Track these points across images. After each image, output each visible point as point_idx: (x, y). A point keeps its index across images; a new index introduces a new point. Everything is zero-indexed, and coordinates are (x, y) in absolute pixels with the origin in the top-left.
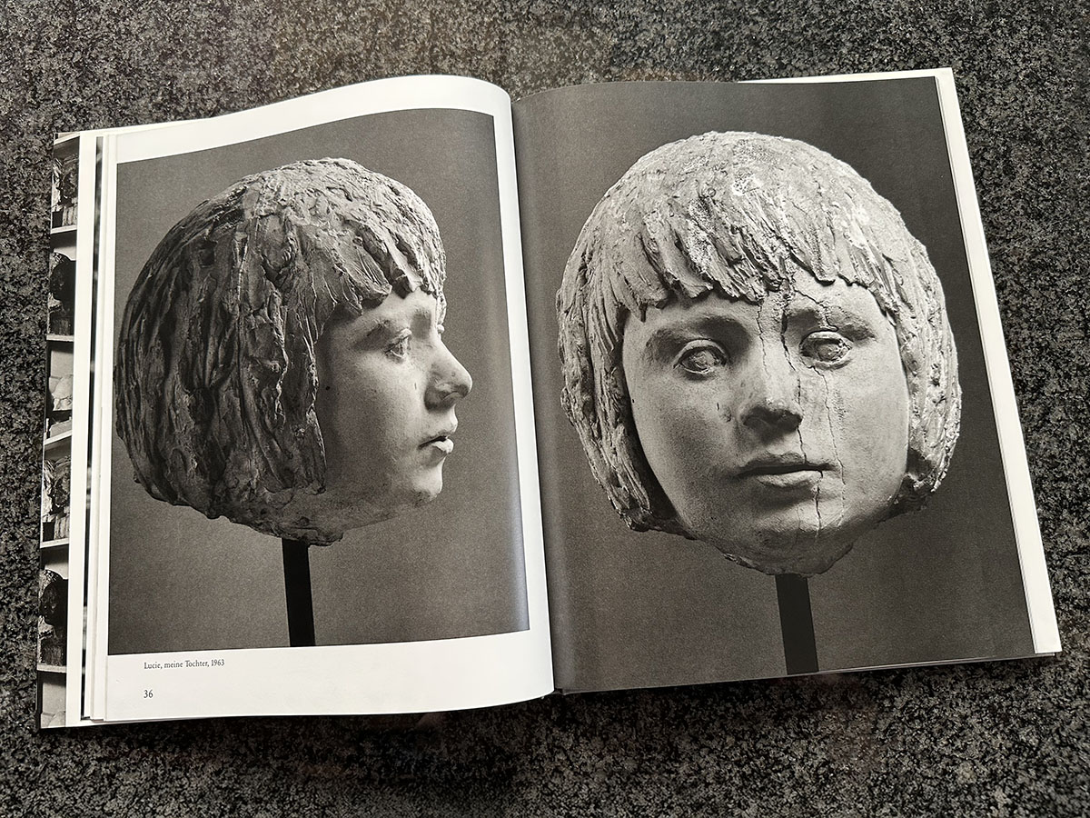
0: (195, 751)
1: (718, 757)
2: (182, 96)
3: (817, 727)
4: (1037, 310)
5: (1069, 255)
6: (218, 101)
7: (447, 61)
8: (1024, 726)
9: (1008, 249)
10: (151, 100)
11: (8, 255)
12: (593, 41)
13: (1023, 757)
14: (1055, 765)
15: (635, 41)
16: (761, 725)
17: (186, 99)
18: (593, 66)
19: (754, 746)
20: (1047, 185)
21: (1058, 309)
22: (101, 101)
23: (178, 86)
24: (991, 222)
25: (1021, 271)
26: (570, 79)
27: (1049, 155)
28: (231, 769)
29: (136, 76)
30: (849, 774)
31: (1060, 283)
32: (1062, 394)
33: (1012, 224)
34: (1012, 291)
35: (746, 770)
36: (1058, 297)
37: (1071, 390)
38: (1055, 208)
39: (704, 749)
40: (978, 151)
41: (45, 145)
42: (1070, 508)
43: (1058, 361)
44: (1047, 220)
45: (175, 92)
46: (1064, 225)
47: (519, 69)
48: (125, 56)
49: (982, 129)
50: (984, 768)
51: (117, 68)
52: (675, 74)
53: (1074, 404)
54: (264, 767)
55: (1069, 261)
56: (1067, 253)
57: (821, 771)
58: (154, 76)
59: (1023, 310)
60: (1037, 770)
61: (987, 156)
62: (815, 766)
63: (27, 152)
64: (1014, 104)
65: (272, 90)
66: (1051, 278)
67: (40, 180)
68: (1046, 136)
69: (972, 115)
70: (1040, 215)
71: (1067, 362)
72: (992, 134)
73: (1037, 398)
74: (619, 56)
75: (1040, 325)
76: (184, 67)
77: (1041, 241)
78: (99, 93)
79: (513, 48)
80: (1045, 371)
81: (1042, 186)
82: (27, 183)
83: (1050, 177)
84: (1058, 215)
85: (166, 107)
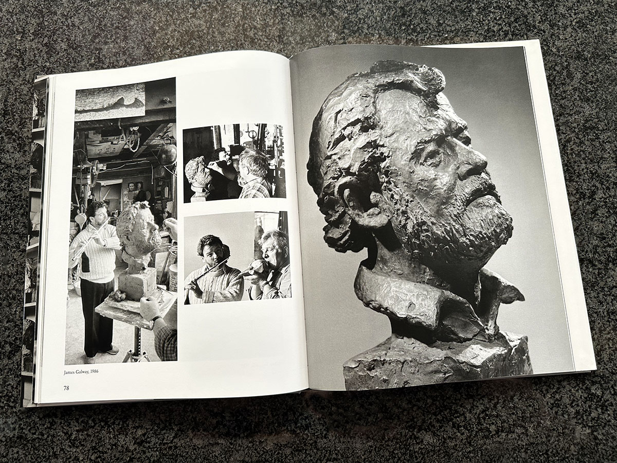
0: (131, 423)
1: (424, 411)
2: (105, 59)
3: (478, 391)
4: (589, 152)
5: (606, 121)
6: (125, 61)
7: (252, 31)
8: (593, 385)
9: (571, 119)
10: (88, 62)
11: (13, 153)
12: (334, 16)
13: (594, 402)
14: (612, 406)
15: (357, 15)
16: (446, 392)
17: (108, 60)
18: (334, 30)
19: (443, 404)
20: (591, 83)
21: (601, 151)
22: (60, 64)
23: (103, 54)
24: (561, 105)
25: (579, 131)
26: (322, 38)
27: (592, 66)
28: (151, 432)
29: (79, 49)
30: (497, 416)
31: (601, 137)
32: (606, 199)
33: (573, 106)
34: (575, 143)
35: (439, 417)
36: (601, 145)
37: (610, 196)
38: (597, 95)
39: (415, 407)
40: (552, 66)
41: (30, 90)
42: (613, 262)
43: (602, 180)
44: (592, 102)
45: (101, 57)
46: (602, 104)
47: (293, 33)
48: (73, 38)
49: (553, 53)
50: (572, 409)
51: (68, 45)
52: (380, 32)
53: (613, 204)
54: (170, 430)
55: (606, 124)
56: (604, 120)
57: (481, 416)
58: (89, 49)
59: (582, 153)
60: (602, 409)
61: (557, 68)
62: (478, 413)
63: (21, 95)
64: (571, 39)
65: (155, 53)
66: (596, 134)
67: (28, 110)
68: (589, 55)
69: (548, 46)
70: (588, 100)
71: (608, 181)
72: (559, 56)
73: (591, 202)
74: (348, 23)
75: (591, 161)
76: (106, 43)
77: (590, 114)
78: (59, 60)
79: (289, 22)
80: (596, 186)
81: (588, 83)
82: (21, 112)
83: (593, 78)
84: (598, 99)
85: (96, 65)
